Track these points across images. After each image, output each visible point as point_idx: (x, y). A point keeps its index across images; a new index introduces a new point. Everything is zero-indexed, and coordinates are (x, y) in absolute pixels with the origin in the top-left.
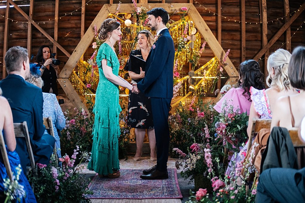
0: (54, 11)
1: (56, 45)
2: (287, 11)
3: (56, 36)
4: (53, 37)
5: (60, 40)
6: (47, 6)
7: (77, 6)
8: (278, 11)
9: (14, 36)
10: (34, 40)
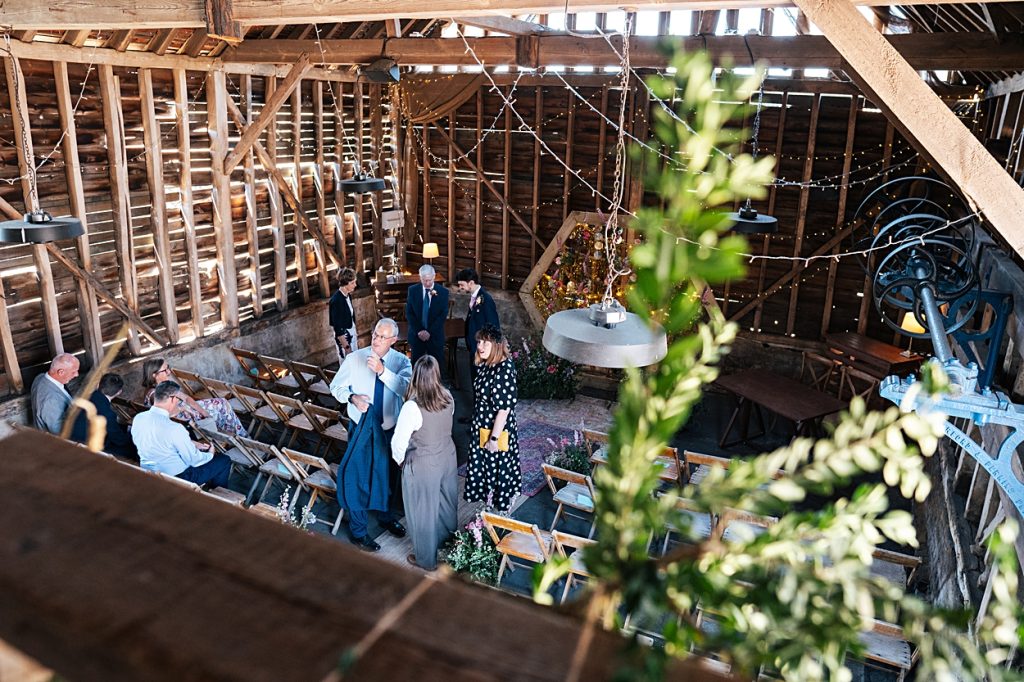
0: (532, 194)
1: (535, 239)
2: (840, 219)
3: (535, 227)
4: (531, 227)
5: (539, 234)
6: (526, 187)
7: (560, 190)
8: (827, 216)
9: (489, 219)
10: (512, 227)
